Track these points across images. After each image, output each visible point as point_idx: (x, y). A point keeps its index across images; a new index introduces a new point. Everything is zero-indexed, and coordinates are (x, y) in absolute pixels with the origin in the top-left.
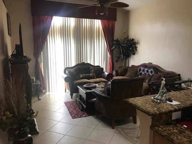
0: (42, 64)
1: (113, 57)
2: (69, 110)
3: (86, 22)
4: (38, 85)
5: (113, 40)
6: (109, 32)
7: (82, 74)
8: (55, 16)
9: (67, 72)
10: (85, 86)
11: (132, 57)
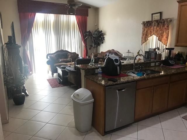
0: (29, 51)
1: (87, 46)
2: (50, 84)
3: (63, 18)
4: (26, 67)
5: (86, 32)
6: (82, 25)
7: (61, 58)
8: (38, 13)
9: (49, 57)
10: (62, 66)
11: (101, 45)
